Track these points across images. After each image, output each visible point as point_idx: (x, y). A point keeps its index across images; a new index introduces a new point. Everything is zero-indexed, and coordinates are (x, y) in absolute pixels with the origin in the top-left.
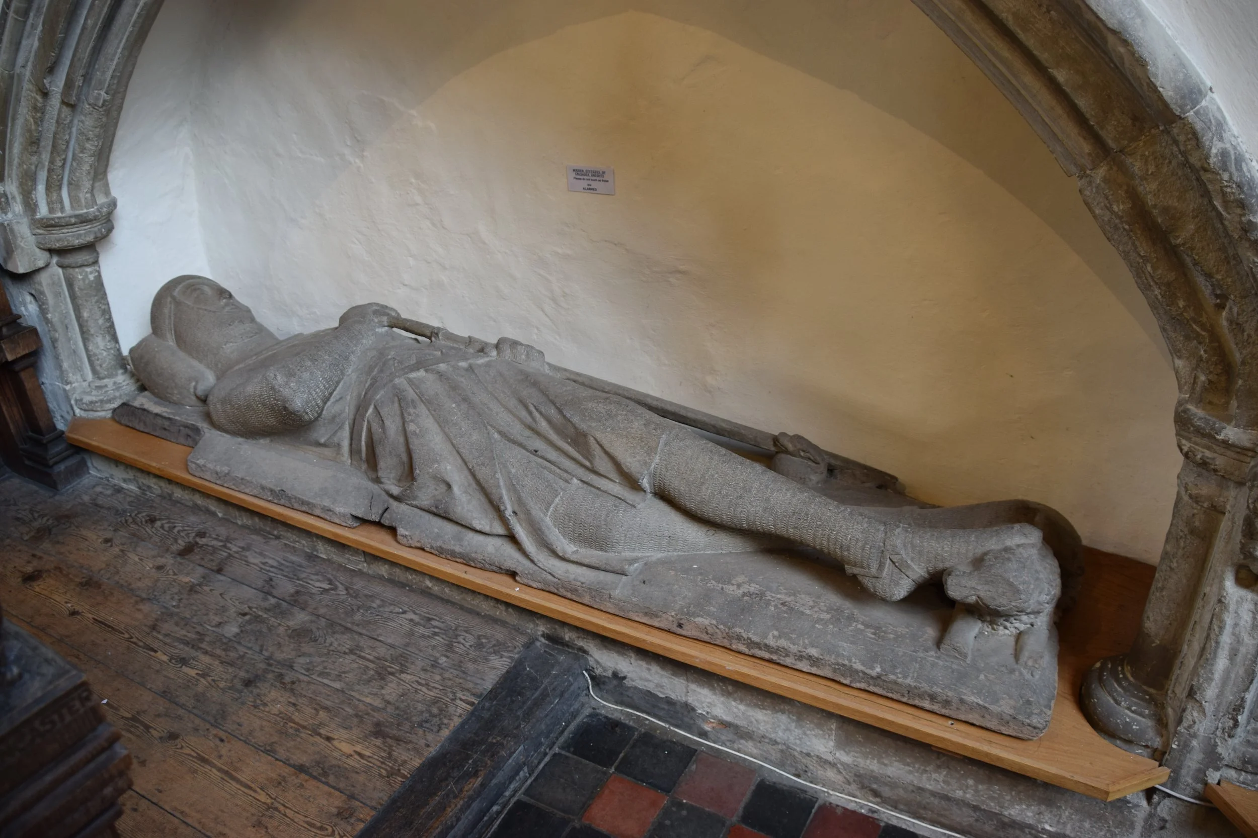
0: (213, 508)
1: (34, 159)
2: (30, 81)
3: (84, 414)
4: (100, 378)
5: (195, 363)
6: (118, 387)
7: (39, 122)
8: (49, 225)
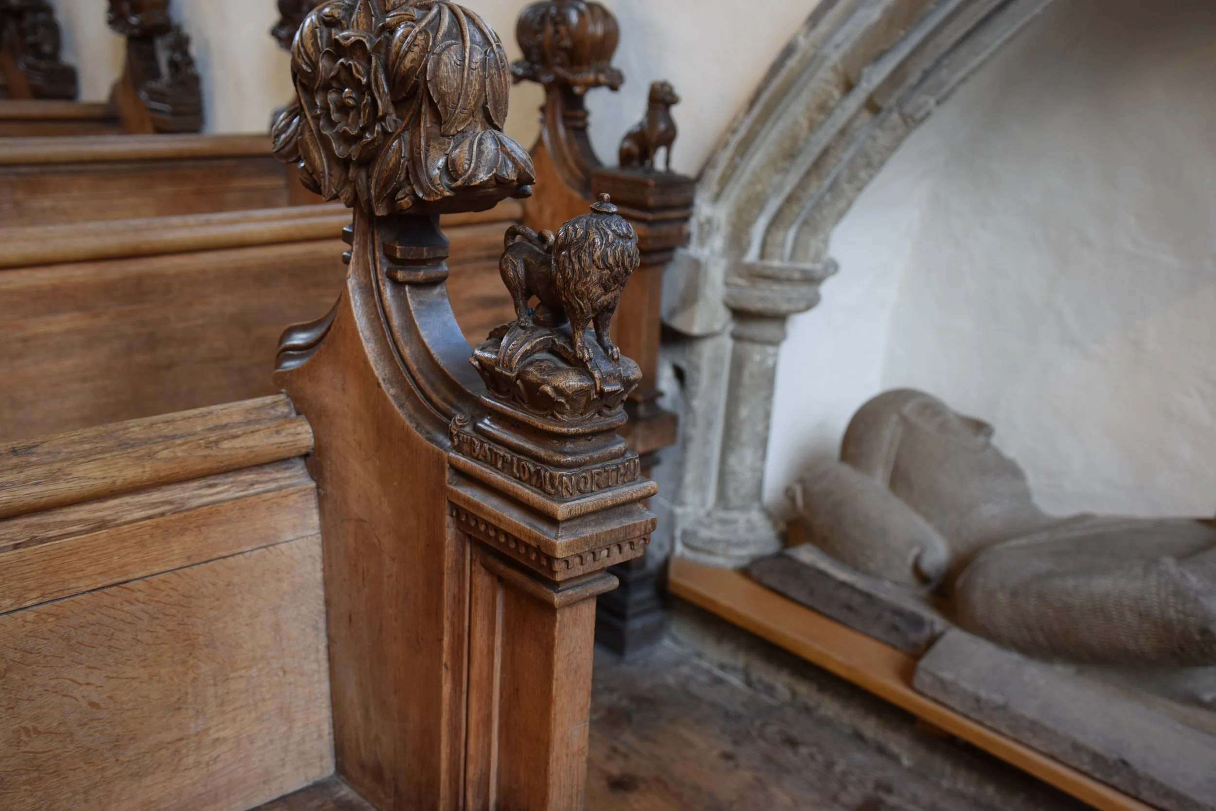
0: (894, 748)
1: (777, 179)
2: (835, 69)
3: (689, 554)
4: (727, 508)
5: (918, 520)
6: (751, 528)
7: (814, 127)
8: (757, 275)
